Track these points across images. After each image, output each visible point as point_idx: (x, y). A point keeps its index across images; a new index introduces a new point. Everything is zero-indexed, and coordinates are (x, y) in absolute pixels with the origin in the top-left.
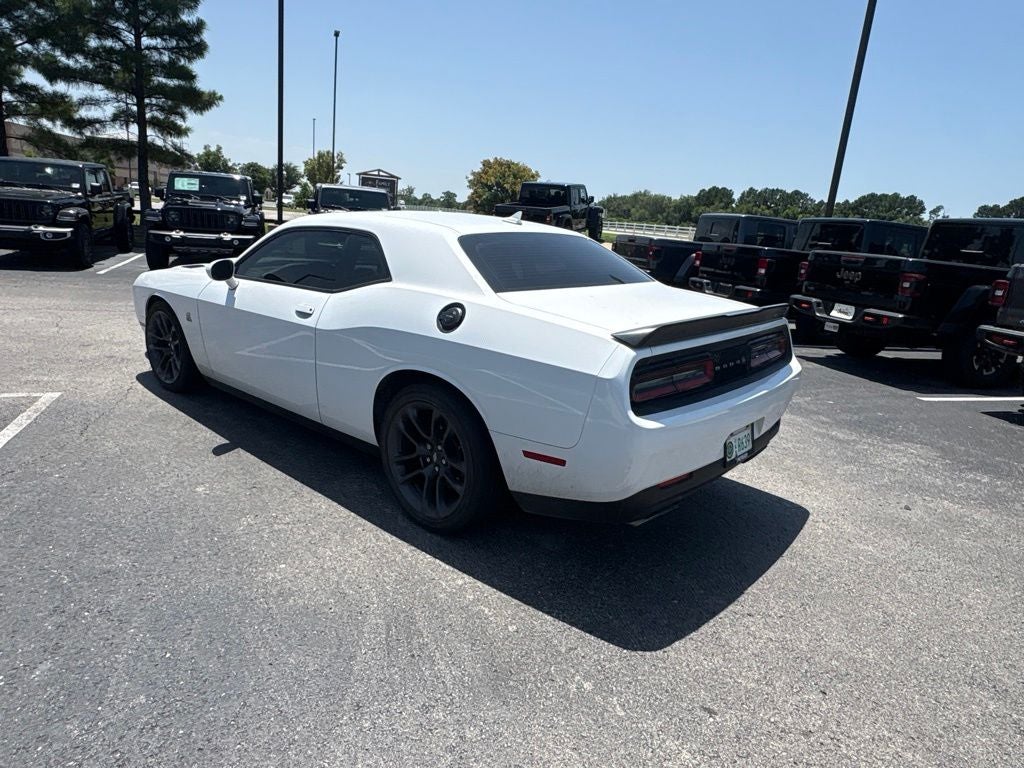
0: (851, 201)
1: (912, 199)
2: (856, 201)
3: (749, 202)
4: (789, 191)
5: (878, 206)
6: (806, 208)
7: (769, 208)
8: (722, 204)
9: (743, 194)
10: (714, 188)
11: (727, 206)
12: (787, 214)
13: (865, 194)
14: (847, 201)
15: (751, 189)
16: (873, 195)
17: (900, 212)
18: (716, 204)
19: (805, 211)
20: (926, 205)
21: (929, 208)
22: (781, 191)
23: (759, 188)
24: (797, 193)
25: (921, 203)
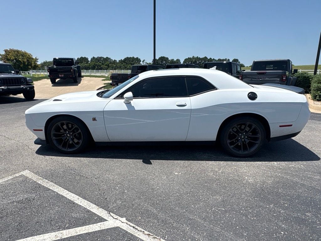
0: (123, 59)
1: (137, 58)
2: (124, 59)
3: (94, 61)
4: (105, 57)
5: (129, 61)
6: (111, 62)
7: (100, 63)
8: (86, 62)
9: (91, 59)
10: (82, 57)
11: (87, 63)
12: (106, 64)
13: (126, 57)
14: (121, 60)
15: (93, 57)
16: (128, 58)
17: (135, 62)
18: (84, 62)
19: (111, 63)
20: (141, 60)
21: (142, 60)
22: (103, 57)
23: (96, 57)
24: (107, 58)
25: (140, 59)
